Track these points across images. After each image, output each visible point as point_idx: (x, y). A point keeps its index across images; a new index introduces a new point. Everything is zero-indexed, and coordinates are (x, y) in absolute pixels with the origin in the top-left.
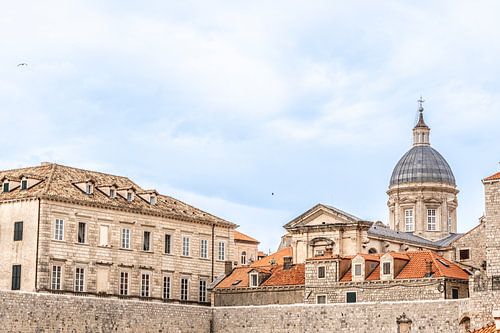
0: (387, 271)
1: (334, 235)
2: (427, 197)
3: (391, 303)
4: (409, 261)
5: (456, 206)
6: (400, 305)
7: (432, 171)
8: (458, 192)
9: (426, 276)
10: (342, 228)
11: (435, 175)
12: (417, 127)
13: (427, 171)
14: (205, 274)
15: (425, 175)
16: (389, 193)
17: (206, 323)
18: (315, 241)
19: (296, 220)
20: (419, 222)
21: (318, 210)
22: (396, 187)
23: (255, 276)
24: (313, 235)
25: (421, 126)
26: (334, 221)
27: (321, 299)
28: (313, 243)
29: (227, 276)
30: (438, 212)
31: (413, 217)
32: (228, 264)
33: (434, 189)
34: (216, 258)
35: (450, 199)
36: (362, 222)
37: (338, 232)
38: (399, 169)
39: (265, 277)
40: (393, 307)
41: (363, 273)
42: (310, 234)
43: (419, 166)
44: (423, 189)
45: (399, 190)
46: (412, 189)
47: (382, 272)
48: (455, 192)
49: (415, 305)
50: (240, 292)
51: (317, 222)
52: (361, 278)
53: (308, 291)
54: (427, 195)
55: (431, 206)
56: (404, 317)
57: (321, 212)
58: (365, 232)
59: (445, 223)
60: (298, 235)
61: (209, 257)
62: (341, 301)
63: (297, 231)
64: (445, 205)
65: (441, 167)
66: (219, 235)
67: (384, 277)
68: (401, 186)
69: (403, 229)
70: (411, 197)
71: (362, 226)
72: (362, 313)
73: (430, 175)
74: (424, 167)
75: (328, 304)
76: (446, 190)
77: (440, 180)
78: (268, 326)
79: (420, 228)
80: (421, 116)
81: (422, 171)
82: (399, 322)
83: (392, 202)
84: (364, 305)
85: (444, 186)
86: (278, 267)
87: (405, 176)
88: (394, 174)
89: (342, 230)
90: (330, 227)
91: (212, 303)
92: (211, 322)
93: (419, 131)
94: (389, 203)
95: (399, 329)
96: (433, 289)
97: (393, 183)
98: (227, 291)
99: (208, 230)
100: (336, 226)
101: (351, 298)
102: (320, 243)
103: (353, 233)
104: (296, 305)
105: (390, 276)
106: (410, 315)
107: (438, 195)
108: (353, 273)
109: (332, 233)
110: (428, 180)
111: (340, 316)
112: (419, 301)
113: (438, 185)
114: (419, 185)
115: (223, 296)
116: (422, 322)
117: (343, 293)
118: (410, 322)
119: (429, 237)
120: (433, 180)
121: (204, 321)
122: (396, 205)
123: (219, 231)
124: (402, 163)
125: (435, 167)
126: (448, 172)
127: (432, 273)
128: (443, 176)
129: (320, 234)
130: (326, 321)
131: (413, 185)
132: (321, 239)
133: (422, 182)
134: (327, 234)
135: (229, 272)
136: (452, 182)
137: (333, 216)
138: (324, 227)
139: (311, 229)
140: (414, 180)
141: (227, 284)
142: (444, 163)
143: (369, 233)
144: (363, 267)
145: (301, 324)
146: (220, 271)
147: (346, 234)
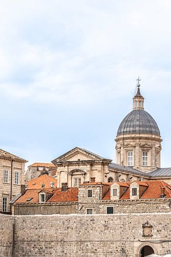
0: (135, 194)
1: (86, 168)
2: (143, 143)
3: (139, 214)
4: (148, 187)
5: (160, 150)
6: (144, 216)
7: (146, 126)
8: (162, 140)
9: (161, 197)
10: (92, 163)
11: (148, 129)
12: (136, 97)
13: (142, 126)
14: (6, 193)
15: (141, 129)
16: (117, 140)
17: (11, 226)
18: (73, 171)
19: (60, 158)
20: (137, 160)
21: (76, 151)
22: (122, 136)
23: (43, 196)
24: (72, 168)
25: (139, 97)
26: (86, 159)
27: (89, 211)
28: (72, 173)
29: (22, 195)
30: (149, 154)
31: (133, 156)
32: (23, 187)
33: (147, 138)
34: (13, 183)
35: (157, 146)
36: (105, 160)
37: (89, 166)
38: (124, 125)
39: (50, 196)
40: (140, 217)
41: (118, 194)
42: (70, 167)
43: (137, 123)
44: (140, 138)
45: (124, 139)
46: (133, 138)
47: (131, 194)
48: (160, 141)
49: (155, 216)
50: (33, 206)
51: (74, 159)
52: (117, 198)
53: (80, 206)
54: (143, 142)
55: (145, 149)
56: (147, 223)
57: (78, 153)
58: (107, 166)
59: (154, 161)
60: (61, 168)
61: (9, 182)
62: (103, 213)
63: (61, 165)
64: (154, 149)
65: (152, 124)
66: (15, 167)
67: (132, 198)
68: (125, 136)
69: (126, 165)
70: (131, 143)
71: (105, 162)
72: (119, 221)
73: (144, 129)
74: (141, 124)
75: (94, 214)
76: (154, 139)
77: (151, 133)
78: (53, 229)
79: (137, 164)
80: (139, 90)
81: (140, 126)
82: (144, 227)
83: (119, 146)
84: (120, 216)
85: (153, 136)
86: (57, 189)
87: (128, 129)
88: (120, 128)
89: (92, 165)
90: (84, 163)
91: (13, 213)
92: (14, 225)
93: (137, 99)
94: (116, 147)
95: (143, 231)
96: (166, 205)
97: (119, 134)
98: (23, 205)
99: (8, 164)
100: (88, 162)
101: (110, 211)
102: (76, 173)
103: (99, 167)
104: (72, 215)
105: (137, 197)
106: (151, 223)
107: (150, 143)
108: (112, 194)
109: (85, 167)
110: (143, 132)
111: (104, 223)
112: (156, 214)
113: (150, 136)
114: (137, 135)
115: (21, 208)
116: (160, 227)
117: (104, 208)
118: (152, 227)
119: (143, 170)
120: (147, 132)
121: (10, 225)
122: (122, 148)
123: (15, 165)
124: (126, 120)
125: (148, 124)
126: (156, 127)
127: (164, 195)
128: (153, 130)
129: (77, 167)
130: (94, 225)
131: (133, 135)
132: (77, 171)
133: (140, 134)
134: (81, 167)
135: (23, 192)
136: (158, 134)
137: (85, 155)
138: (79, 163)
139: (70, 164)
140: (134, 132)
141: (23, 200)
142: (154, 121)
143: (109, 167)
144: (118, 191)
145: (77, 228)
146: (17, 191)
147: (94, 168)
